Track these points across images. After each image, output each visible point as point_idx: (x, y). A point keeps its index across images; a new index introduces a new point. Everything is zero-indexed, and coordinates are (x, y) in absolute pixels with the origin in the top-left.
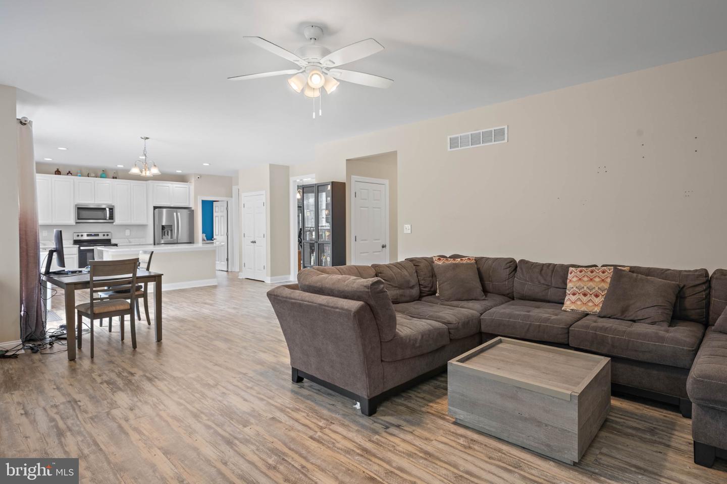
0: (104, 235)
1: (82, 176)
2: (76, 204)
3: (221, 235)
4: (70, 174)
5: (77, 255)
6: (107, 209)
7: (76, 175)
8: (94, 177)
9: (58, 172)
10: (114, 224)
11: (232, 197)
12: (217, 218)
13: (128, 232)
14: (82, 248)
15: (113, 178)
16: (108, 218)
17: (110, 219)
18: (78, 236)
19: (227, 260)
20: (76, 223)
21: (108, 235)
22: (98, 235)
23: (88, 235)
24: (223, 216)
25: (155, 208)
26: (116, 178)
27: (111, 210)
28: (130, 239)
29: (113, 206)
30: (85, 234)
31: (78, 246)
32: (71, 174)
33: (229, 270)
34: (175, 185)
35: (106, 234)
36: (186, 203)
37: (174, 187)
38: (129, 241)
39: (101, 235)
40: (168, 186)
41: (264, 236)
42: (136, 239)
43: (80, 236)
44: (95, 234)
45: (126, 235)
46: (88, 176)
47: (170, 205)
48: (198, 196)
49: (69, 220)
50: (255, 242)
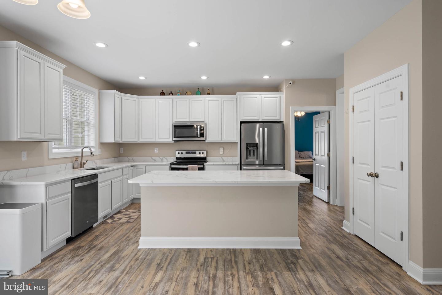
1: (181, 94)
2: (173, 122)
3: (321, 155)
6: (198, 127)
7: (176, 95)
8: (190, 95)
9: (163, 94)
10: (206, 141)
11: (336, 106)
12: (317, 134)
13: (221, 150)
14: (172, 166)
15: (207, 95)
16: (199, 136)
17: (201, 137)
19: (329, 188)
20: (174, 141)
21: (203, 153)
22: (195, 153)
23: (187, 153)
24: (324, 132)
25: (241, 123)
26: (209, 94)
28: (223, 158)
30: (184, 152)
31: (170, 164)
32: (172, 93)
33: (331, 202)
34: (263, 96)
35: (201, 152)
36: (277, 116)
37: (263, 98)
38: (222, 159)
39: (197, 152)
40: (256, 98)
41: (402, 166)
42: (229, 158)
43: (180, 153)
44: (192, 152)
45: (220, 153)
46: (186, 95)
47: (259, 120)
48: (290, 107)
49: (169, 138)
50: (377, 177)
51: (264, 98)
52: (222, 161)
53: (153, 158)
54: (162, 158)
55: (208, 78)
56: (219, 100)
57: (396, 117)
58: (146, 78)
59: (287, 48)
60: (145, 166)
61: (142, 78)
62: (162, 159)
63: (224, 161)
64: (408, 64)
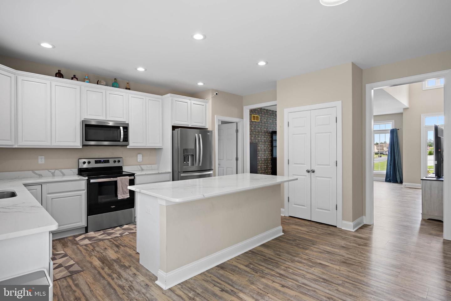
0: (115, 162)
1: (90, 82)
2: (83, 119)
3: (227, 160)
4: (74, 79)
5: (86, 191)
6: (121, 128)
7: (84, 80)
8: (105, 85)
9: (59, 75)
10: (128, 147)
11: (243, 118)
13: (140, 158)
14: (92, 181)
15: (126, 89)
16: (122, 140)
17: (123, 141)
18: (84, 163)
20: (83, 146)
21: (119, 161)
22: (108, 162)
23: (96, 162)
25: (174, 128)
26: (129, 89)
27: (126, 128)
28: (142, 166)
29: (128, 124)
30: (93, 161)
31: (87, 178)
32: (77, 79)
34: (193, 102)
35: (117, 160)
36: (203, 123)
37: (192, 104)
38: (141, 168)
39: (111, 161)
40: (187, 103)
41: (337, 163)
42: (148, 166)
43: (86, 164)
44: (104, 160)
45: (138, 161)
46: (98, 84)
47: (189, 125)
48: (215, 116)
49: (75, 142)
50: (314, 172)
51: (194, 104)
52: (140, 169)
53: (36, 172)
54: (53, 171)
55: (146, 70)
56: (143, 99)
57: (331, 132)
58: (54, 47)
59: (262, 67)
60: (41, 184)
61: (46, 45)
62: (54, 173)
63: (142, 170)
64: (342, 101)
